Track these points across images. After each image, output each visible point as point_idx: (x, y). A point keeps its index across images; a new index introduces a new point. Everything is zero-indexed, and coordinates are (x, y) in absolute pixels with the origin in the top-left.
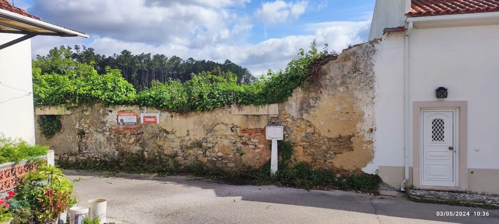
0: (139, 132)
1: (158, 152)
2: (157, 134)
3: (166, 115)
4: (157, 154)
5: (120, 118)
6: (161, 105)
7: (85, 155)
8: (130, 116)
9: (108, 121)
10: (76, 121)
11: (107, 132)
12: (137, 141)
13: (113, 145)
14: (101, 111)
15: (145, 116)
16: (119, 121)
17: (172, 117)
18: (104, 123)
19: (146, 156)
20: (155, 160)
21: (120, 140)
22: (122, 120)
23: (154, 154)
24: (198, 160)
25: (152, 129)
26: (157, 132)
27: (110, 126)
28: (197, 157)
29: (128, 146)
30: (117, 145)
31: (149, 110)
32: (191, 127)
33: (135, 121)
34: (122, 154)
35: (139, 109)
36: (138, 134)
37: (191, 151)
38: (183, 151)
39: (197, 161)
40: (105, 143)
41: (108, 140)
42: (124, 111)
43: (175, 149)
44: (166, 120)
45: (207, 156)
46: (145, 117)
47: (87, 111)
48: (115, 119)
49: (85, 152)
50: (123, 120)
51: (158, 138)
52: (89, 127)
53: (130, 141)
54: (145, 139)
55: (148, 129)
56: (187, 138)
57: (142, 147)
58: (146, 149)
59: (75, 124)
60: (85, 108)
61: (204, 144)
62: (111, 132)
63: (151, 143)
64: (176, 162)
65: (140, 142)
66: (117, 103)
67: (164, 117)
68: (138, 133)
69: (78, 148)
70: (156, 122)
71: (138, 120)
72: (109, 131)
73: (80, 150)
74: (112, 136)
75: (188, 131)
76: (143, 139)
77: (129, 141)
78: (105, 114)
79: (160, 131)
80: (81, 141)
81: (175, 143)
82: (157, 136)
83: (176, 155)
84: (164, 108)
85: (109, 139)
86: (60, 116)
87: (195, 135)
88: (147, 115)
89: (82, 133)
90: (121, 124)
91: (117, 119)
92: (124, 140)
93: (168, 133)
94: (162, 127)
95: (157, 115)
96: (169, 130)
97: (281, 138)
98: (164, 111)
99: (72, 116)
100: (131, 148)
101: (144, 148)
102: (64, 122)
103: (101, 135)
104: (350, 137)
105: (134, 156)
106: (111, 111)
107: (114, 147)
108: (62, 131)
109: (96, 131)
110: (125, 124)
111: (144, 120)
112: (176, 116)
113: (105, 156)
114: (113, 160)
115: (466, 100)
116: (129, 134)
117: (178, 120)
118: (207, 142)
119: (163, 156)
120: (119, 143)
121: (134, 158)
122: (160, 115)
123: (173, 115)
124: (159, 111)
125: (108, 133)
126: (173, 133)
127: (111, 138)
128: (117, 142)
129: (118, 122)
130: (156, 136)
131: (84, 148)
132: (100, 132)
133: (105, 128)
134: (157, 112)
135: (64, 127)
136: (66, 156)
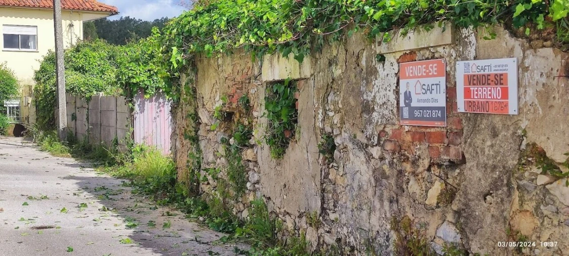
0: (453, 153)
2: (509, 173)
5: (403, 86)
6: (521, 9)
7: (333, 229)
8: (428, 76)
9: (377, 100)
10: (318, 99)
11: (373, 146)
12: (449, 195)
13: (387, 206)
15: (471, 73)
18: (367, 108)
21: (405, 187)
22: (408, 98)
25: (492, 146)
26: (511, 163)
27: (380, 121)
29: (423, 217)
30: (395, 206)
33: (442, 103)
34: (408, 249)
35: (449, 38)
36: (453, 164)
40: (370, 192)
41: (376, 180)
42: (412, 52)
44: (546, 95)
46: (472, 80)
47: (336, 60)
48: (392, 91)
49: (333, 216)
50: (410, 92)
51: (516, 195)
52: (342, 122)
53: (430, 192)
54: (472, 193)
57: (462, 231)
58: (475, 247)
59: (316, 112)
60: (335, 53)
62: (383, 146)
63: (488, 219)
65: (455, 207)
67: (537, 77)
68: (449, 161)
69: (319, 204)
70: (506, 105)
71: (451, 92)
72: (378, 144)
73: (324, 210)
74: (386, 168)
76: (466, 194)
77: (427, 192)
79: (524, 159)
80: (326, 176)
82: (509, 185)
88: (475, 67)
89: (329, 148)
90: (406, 113)
91: (397, 92)
92: (413, 186)
94: (532, 137)
95: (511, 67)
98: (540, 43)
99: (312, 82)
100: (431, 231)
101: (467, 238)
102: (300, 101)
103: (362, 157)
106: (382, 58)
107: (388, 215)
108: (297, 135)
109: (354, 140)
110: (417, 114)
111: (467, 93)
113: (370, 244)
116: (426, 163)
120: (401, 201)
122: (522, 68)
124: (517, 44)
125: (376, 152)
127: (384, 175)
128: (397, 195)
129: (398, 103)
130: (505, 182)
131: (331, 204)
132: (360, 148)
133: (369, 130)
134: (510, 53)
135: (301, 120)
136: (303, 222)
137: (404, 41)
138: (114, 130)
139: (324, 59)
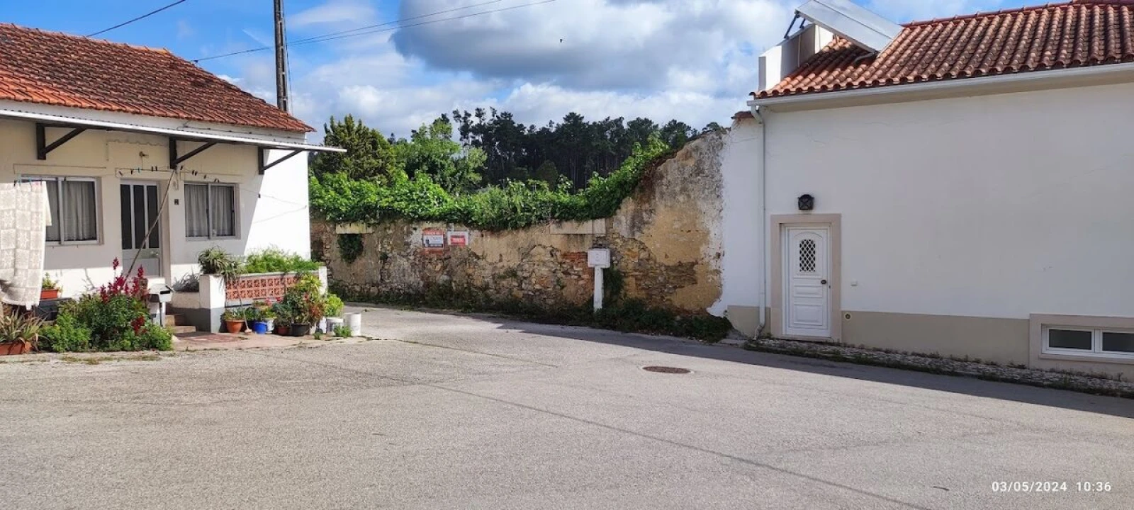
0: (446, 256)
1: (467, 283)
2: (466, 259)
3: (476, 233)
4: (465, 285)
5: (425, 238)
6: (470, 221)
7: (388, 285)
8: (436, 235)
9: (413, 241)
10: (378, 241)
11: (411, 256)
12: (444, 268)
13: (418, 273)
14: (405, 229)
16: (425, 242)
17: (482, 236)
18: (408, 244)
19: (454, 288)
20: (464, 292)
21: (426, 267)
22: (428, 241)
23: (463, 285)
24: (513, 294)
25: (460, 253)
26: (467, 256)
27: (414, 248)
28: (511, 291)
29: (434, 274)
30: (422, 273)
31: (458, 227)
32: (504, 251)
33: (442, 242)
34: (427, 285)
35: (445, 225)
36: (446, 259)
37: (504, 282)
38: (496, 282)
39: (512, 295)
40: (409, 271)
42: (429, 228)
43: (486, 280)
44: (476, 241)
45: (523, 290)
46: (453, 237)
47: (389, 229)
48: (420, 239)
49: (388, 281)
51: (468, 265)
52: (392, 249)
53: (437, 267)
54: (453, 265)
55: (455, 252)
56: (500, 265)
57: (450, 276)
58: (454, 280)
59: (377, 246)
60: (388, 225)
61: (519, 273)
62: (415, 256)
63: (459, 271)
64: (487, 296)
65: (447, 270)
66: (422, 219)
67: (474, 237)
69: (380, 277)
70: (465, 243)
71: (445, 240)
72: (413, 255)
73: (382, 280)
74: (417, 262)
75: (501, 255)
76: (451, 266)
77: (435, 268)
78: (409, 233)
79: (470, 256)
80: (383, 267)
81: (487, 272)
82: (466, 262)
83: (487, 287)
84: (474, 225)
85: (413, 265)
86: (361, 235)
87: (509, 261)
88: (454, 234)
89: (384, 258)
90: (426, 245)
91: (422, 239)
92: (430, 266)
93: (478, 257)
94: (472, 250)
95: (466, 234)
96: (480, 254)
97: (608, 265)
98: (474, 229)
99: (374, 235)
100: (438, 278)
101: (452, 278)
102: (365, 242)
103: (405, 259)
104: (693, 264)
105: (441, 287)
106: (415, 229)
107: (419, 276)
108: (363, 255)
109: (399, 254)
110: (431, 245)
111: (452, 240)
112: (486, 236)
113: (410, 286)
114: (418, 293)
115: (838, 212)
116: (436, 259)
117: (489, 240)
118: (522, 270)
119: (473, 289)
120: (424, 271)
121: (440, 290)
122: (470, 234)
123: (484, 234)
124: (468, 229)
125: (412, 258)
126: (484, 258)
127: (416, 264)
128: (422, 270)
129: (423, 243)
130: (464, 261)
131: (386, 277)
132: (403, 256)
133: (409, 251)
134: (466, 230)
135: (366, 249)
136: (368, 286)
137: (427, 225)
139: (381, 227)
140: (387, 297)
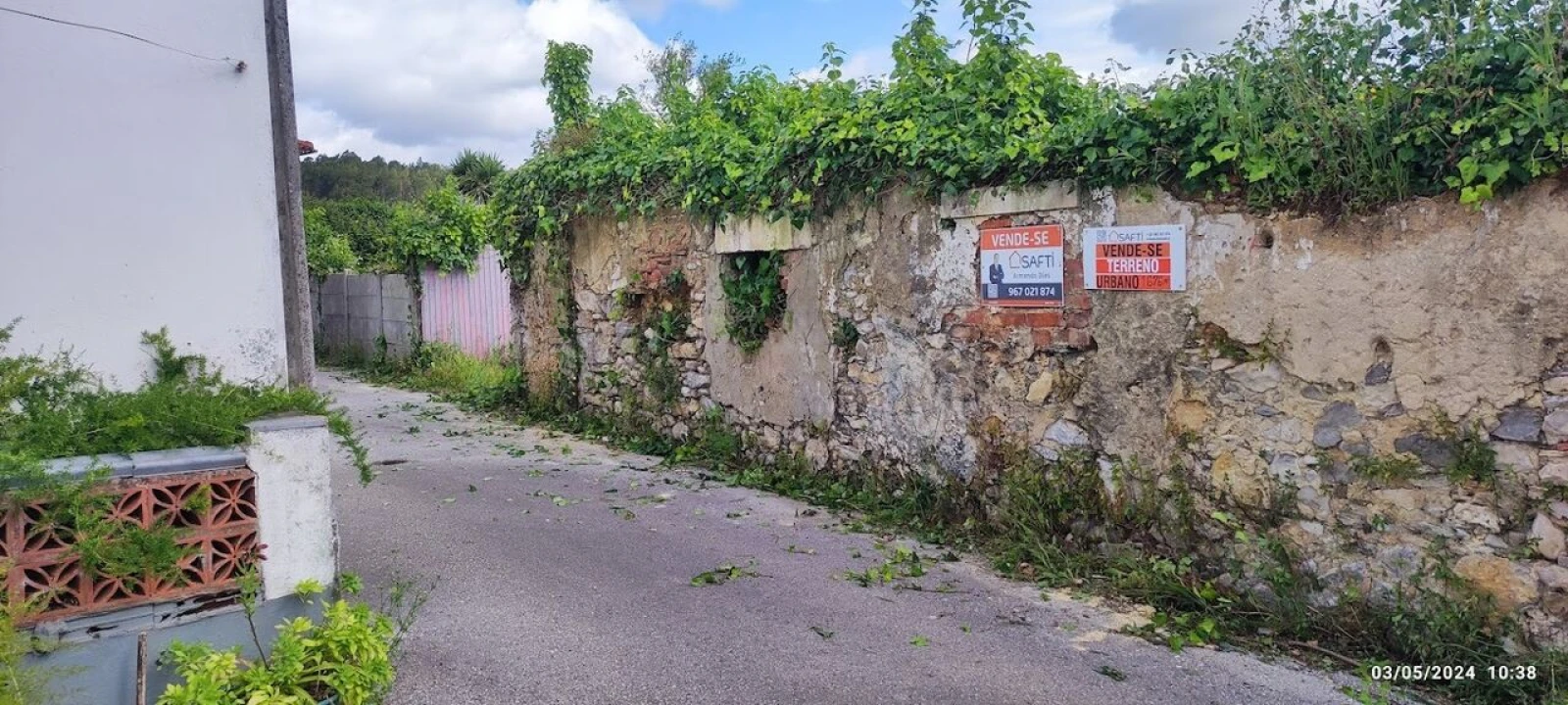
0: (1074, 338)
1: (1176, 472)
2: (1170, 358)
3: (1232, 227)
4: (1165, 483)
5: (987, 259)
6: (1197, 168)
7: (858, 440)
8: (1032, 245)
9: (940, 275)
10: (828, 276)
11: (932, 333)
12: (1066, 391)
13: (958, 405)
14: (914, 227)
15: (1108, 242)
16: (985, 279)
17: (1268, 241)
18: (922, 286)
19: (1111, 487)
20: (1155, 516)
21: (989, 381)
22: (996, 272)
23: (1152, 480)
24: (1457, 570)
25: (1141, 328)
26: (1171, 346)
27: (945, 301)
28: (1444, 551)
29: (1021, 415)
30: (973, 406)
31: (1132, 201)
32: (1403, 320)
33: (1057, 276)
34: (996, 458)
35: (1072, 200)
36: (1073, 351)
37: (1401, 499)
38: (1340, 491)
39: (1447, 578)
40: (928, 390)
41: (938, 375)
42: (1004, 216)
43: (1279, 468)
44: (1229, 268)
45: (1537, 557)
46: (1108, 250)
47: (861, 226)
48: (967, 264)
49: (856, 424)
50: (1000, 266)
51: (1179, 385)
52: (872, 305)
53: (1034, 386)
54: (1107, 383)
55: (1118, 322)
56: (1373, 398)
57: (1090, 430)
58: (1111, 447)
59: (825, 293)
60: (859, 216)
61: (1513, 458)
62: (950, 334)
63: (1135, 413)
64: (1284, 556)
65: (1078, 402)
66: (974, 179)
67: (1216, 246)
68: (1069, 347)
69: (832, 407)
70: (1167, 280)
71: (1072, 266)
72: (942, 330)
73: (839, 417)
74: (955, 359)
75: (1382, 345)
76: (1096, 385)
77: (1028, 386)
78: (929, 241)
79: (1192, 342)
80: (844, 373)
81: (1286, 428)
82: (1169, 373)
83: (1278, 511)
84: (1218, 192)
85: (941, 373)
86: (780, 256)
87: (1437, 381)
88: (1114, 236)
89: (847, 338)
90: (993, 291)
91: (977, 266)
92: (1004, 379)
93: (1238, 352)
94: (1205, 315)
95: (1175, 236)
96: (1246, 332)
98: (1220, 207)
99: (816, 254)
100: (1036, 432)
101: (1099, 436)
102: (792, 279)
103: (912, 347)
105: (1050, 476)
106: (950, 224)
107: (961, 417)
108: (785, 323)
109: (895, 326)
110: (1013, 292)
111: (1101, 266)
112: (1290, 237)
113: (928, 455)
114: (956, 484)
116: (1029, 351)
117: (1303, 263)
118: (1539, 444)
119: (1200, 503)
120: (982, 399)
121: (1045, 486)
122: (1194, 236)
123: (1276, 230)
124: (1185, 209)
125: (938, 341)
126: (1269, 351)
127: (951, 368)
128: (976, 392)
129: (978, 280)
130: (1163, 368)
131: (853, 408)
132: (908, 336)
133: (926, 314)
134: (1175, 218)
135: (793, 304)
136: (798, 433)
137: (994, 202)
138: (378, 324)
139: (838, 224)
140: (854, 481)
